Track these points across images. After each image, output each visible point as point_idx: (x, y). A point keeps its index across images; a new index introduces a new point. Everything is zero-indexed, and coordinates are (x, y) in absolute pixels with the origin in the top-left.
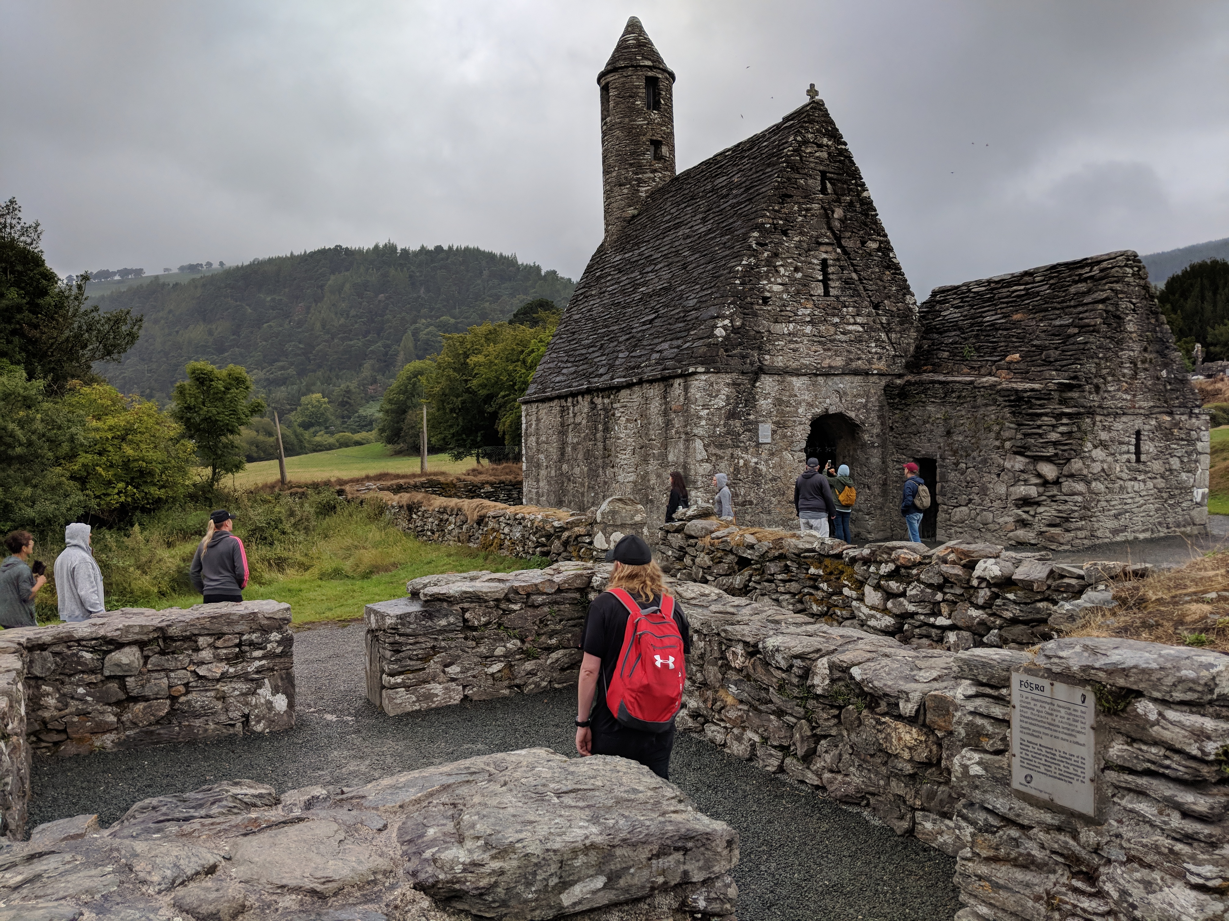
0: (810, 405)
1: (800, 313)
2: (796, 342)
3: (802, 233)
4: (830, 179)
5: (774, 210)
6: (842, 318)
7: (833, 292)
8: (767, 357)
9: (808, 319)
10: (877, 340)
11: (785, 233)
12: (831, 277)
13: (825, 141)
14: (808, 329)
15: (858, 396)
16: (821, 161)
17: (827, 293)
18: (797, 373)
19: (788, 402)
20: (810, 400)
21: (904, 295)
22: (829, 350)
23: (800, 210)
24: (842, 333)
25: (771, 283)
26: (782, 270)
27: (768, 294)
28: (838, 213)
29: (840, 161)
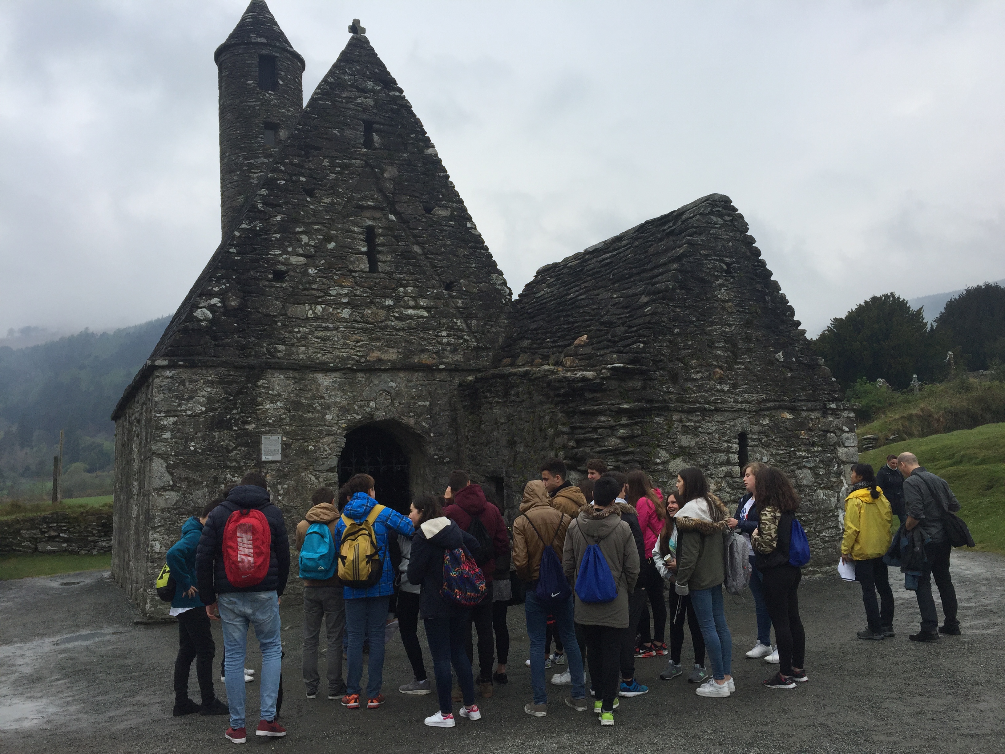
0: (344, 410)
1: (333, 292)
2: (327, 329)
3: (335, 194)
4: (378, 131)
5: (291, 163)
6: (398, 299)
7: (381, 267)
8: (281, 347)
9: (345, 300)
10: (449, 329)
11: (310, 193)
12: (380, 248)
13: (370, 84)
14: (346, 313)
15: (420, 397)
16: (365, 109)
17: (373, 267)
18: (324, 368)
19: (311, 405)
20: (344, 403)
21: (489, 273)
22: (378, 339)
23: (333, 165)
24: (397, 318)
25: (288, 253)
26: (305, 239)
27: (283, 268)
28: (390, 172)
29: (392, 110)
